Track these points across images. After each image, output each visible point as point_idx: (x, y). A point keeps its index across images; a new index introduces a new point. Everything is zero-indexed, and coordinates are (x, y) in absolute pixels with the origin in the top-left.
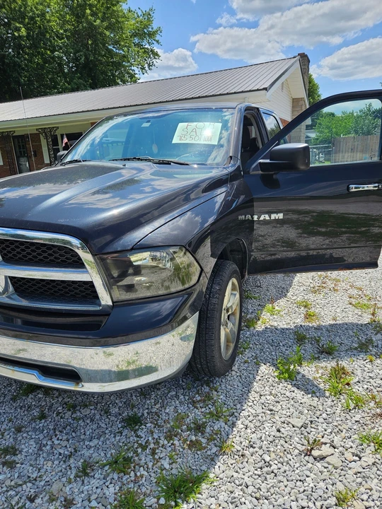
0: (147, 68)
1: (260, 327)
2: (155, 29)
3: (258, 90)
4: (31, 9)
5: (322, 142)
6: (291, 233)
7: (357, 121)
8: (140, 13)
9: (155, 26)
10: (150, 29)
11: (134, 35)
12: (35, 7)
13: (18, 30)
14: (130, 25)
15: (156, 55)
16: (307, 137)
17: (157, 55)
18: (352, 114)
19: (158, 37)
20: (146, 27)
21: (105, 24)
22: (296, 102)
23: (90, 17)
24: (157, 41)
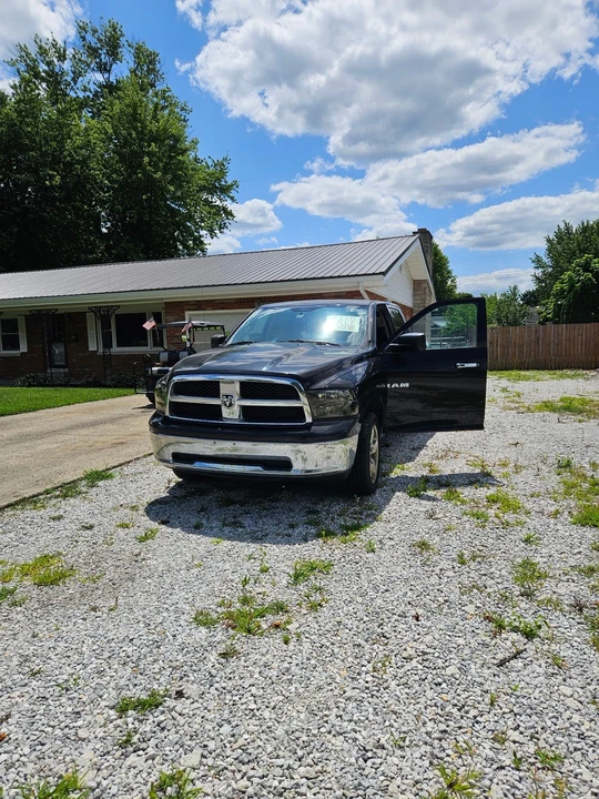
0: (217, 231)
1: (393, 475)
2: (229, 183)
3: (374, 274)
4: (70, 155)
5: (457, 333)
6: (417, 406)
7: (499, 308)
8: (210, 163)
9: (229, 179)
10: (223, 183)
11: (203, 188)
12: (76, 152)
13: (52, 178)
14: (199, 179)
15: (229, 214)
16: (436, 326)
17: (231, 215)
18: (495, 298)
19: (233, 193)
20: (219, 180)
21: (169, 177)
22: (417, 285)
23: (148, 168)
24: (232, 198)
